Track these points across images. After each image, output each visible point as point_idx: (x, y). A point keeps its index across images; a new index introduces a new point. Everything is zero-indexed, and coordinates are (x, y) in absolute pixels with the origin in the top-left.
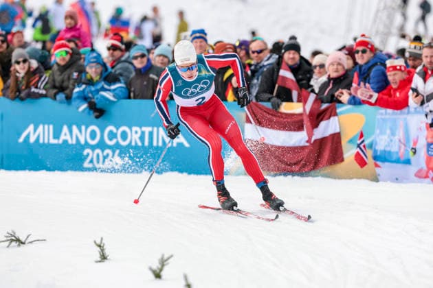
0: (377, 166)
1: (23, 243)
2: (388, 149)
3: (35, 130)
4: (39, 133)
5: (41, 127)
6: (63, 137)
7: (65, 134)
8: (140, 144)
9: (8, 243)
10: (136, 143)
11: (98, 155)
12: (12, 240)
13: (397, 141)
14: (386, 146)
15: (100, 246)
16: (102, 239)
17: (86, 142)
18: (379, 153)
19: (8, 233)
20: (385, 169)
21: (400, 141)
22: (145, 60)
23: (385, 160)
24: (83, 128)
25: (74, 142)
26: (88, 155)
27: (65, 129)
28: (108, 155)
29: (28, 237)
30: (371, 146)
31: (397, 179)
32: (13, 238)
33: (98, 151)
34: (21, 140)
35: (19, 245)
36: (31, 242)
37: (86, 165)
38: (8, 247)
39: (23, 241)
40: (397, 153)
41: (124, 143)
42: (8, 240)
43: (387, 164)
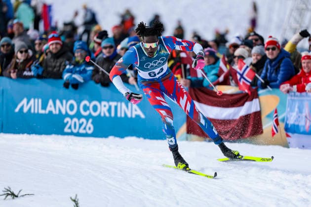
0: (288, 136)
1: (17, 196)
2: (296, 123)
3: (28, 103)
4: (30, 105)
5: (32, 101)
6: (48, 109)
7: (51, 106)
8: (107, 115)
9: (5, 196)
10: (105, 114)
11: (75, 124)
12: (8, 194)
13: (304, 117)
14: (295, 121)
15: (75, 201)
16: (76, 195)
17: (66, 112)
18: (289, 126)
19: (6, 189)
20: (294, 138)
21: (306, 117)
22: (112, 50)
23: (294, 132)
24: (64, 102)
25: (57, 112)
26: (68, 122)
27: (51, 102)
28: (83, 123)
29: (20, 191)
30: (283, 120)
31: (303, 146)
32: (9, 193)
33: (75, 120)
34: (17, 110)
35: (13, 198)
36: (23, 196)
37: (66, 130)
38: (5, 199)
39: (16, 194)
40: (304, 127)
41: (95, 114)
42: (5, 194)
43: (296, 135)
